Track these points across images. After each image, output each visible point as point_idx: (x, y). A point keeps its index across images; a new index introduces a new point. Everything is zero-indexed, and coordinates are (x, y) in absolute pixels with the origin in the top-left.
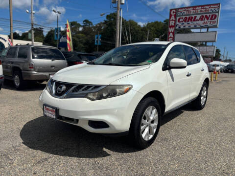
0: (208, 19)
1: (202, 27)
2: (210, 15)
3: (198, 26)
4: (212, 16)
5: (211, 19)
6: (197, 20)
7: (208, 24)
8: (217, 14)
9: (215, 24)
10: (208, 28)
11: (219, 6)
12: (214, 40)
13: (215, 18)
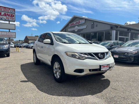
0: (9, 16)
1: (5, 20)
2: (10, 14)
3: (3, 19)
4: (11, 15)
5: (11, 17)
6: (2, 15)
7: (10, 19)
8: (14, 15)
9: (14, 20)
10: (9, 21)
11: (15, 11)
12: (14, 29)
13: (13, 16)
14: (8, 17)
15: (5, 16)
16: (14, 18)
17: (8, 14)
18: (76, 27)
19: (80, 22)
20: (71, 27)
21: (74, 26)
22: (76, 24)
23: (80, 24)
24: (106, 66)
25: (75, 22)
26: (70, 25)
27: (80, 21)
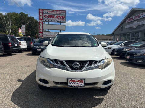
1: (58, 22)
3: (56, 21)
4: (63, 16)
5: (62, 18)
6: (55, 18)
7: (61, 21)
8: (65, 16)
9: (64, 21)
10: (61, 23)
11: (65, 12)
12: (64, 29)
13: (64, 18)
14: (60, 19)
15: (58, 18)
16: (65, 19)
17: (60, 16)
18: (136, 22)
19: (141, 16)
20: (129, 23)
21: (132, 22)
22: (135, 19)
23: (140, 18)
24: (78, 81)
25: (134, 17)
26: (128, 20)
27: (141, 14)
